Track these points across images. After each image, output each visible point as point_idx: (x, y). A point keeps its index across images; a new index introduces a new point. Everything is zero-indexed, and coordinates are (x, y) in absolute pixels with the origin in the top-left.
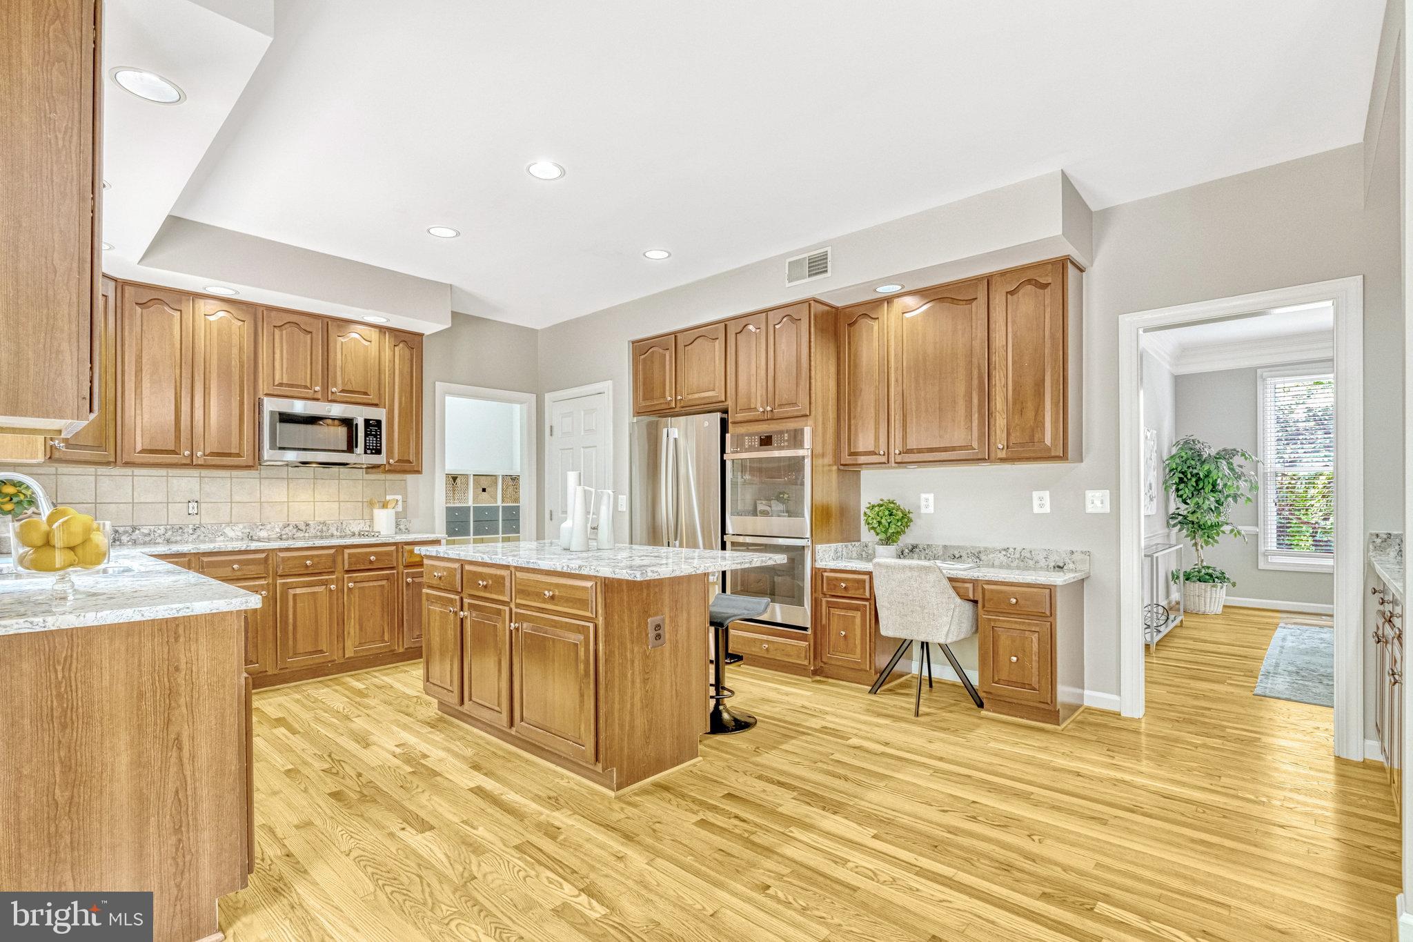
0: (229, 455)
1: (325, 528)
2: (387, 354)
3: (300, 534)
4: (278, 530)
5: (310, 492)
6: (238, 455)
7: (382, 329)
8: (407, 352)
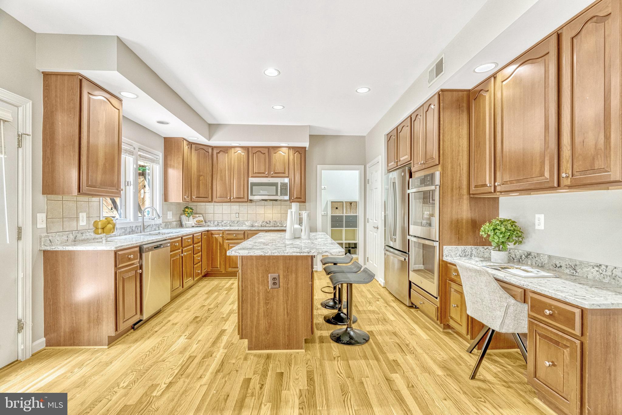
0: (240, 198)
1: (276, 223)
2: (291, 157)
3: (268, 225)
4: (261, 223)
5: (271, 210)
6: (243, 198)
7: (289, 148)
8: (299, 155)
